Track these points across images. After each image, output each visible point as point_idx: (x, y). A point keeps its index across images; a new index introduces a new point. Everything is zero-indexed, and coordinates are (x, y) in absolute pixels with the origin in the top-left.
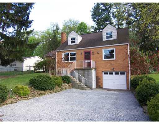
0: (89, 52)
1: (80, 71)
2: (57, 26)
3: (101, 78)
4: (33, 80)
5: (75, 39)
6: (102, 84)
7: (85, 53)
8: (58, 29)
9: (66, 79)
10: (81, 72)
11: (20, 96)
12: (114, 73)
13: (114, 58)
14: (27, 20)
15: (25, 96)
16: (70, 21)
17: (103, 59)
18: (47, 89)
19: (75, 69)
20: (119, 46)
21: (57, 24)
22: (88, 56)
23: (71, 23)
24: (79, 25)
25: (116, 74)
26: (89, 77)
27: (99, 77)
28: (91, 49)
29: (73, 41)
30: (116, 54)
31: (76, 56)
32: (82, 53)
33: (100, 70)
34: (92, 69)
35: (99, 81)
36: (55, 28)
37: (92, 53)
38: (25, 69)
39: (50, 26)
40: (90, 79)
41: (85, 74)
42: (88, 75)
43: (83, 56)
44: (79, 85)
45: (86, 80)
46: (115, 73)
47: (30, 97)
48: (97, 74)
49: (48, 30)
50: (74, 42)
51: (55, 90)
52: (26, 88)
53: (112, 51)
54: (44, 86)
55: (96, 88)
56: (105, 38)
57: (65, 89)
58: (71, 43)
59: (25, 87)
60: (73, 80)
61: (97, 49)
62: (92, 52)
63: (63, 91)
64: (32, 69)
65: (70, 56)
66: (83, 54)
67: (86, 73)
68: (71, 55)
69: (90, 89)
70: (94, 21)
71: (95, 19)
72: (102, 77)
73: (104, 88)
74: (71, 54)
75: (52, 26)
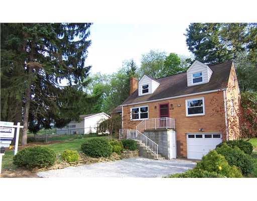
0: (167, 105)
1: (151, 133)
2: (132, 64)
3: (184, 143)
4: (85, 144)
5: (148, 86)
6: (186, 152)
7: (161, 106)
8: (134, 69)
9: (129, 144)
10: (153, 134)
11: (68, 162)
12: (203, 136)
13: (202, 113)
14: (82, 67)
15: (74, 163)
16: (152, 53)
17: (187, 115)
18: (100, 156)
19: (145, 131)
20: (209, 95)
21: (132, 61)
22: (164, 111)
23: (153, 57)
24: (166, 59)
25: (207, 136)
26: (164, 141)
27: (181, 142)
28: (169, 101)
29: (146, 88)
30: (205, 107)
31: (148, 112)
32: (156, 107)
33: (182, 131)
34: (167, 130)
35: (181, 147)
36: (130, 68)
37: (170, 106)
38: (87, 132)
39: (123, 66)
40: (165, 145)
41: (158, 137)
42: (162, 139)
43: (158, 111)
44: (148, 153)
45: (158, 145)
46: (205, 135)
47: (79, 164)
48: (177, 137)
49: (120, 71)
50: (147, 91)
51: (112, 157)
52: (75, 153)
53: (200, 102)
54: (96, 152)
55: (177, 158)
56: (190, 83)
57: (128, 157)
58: (143, 93)
59: (73, 152)
60: (141, 146)
61: (178, 100)
62: (170, 104)
63: (123, 159)
64: (94, 131)
65: (140, 112)
66: (158, 108)
67: (160, 135)
68: (142, 110)
69: (166, 159)
70: (191, 49)
71: (193, 47)
72: (186, 142)
73: (188, 158)
74: (141, 108)
75: (126, 66)
